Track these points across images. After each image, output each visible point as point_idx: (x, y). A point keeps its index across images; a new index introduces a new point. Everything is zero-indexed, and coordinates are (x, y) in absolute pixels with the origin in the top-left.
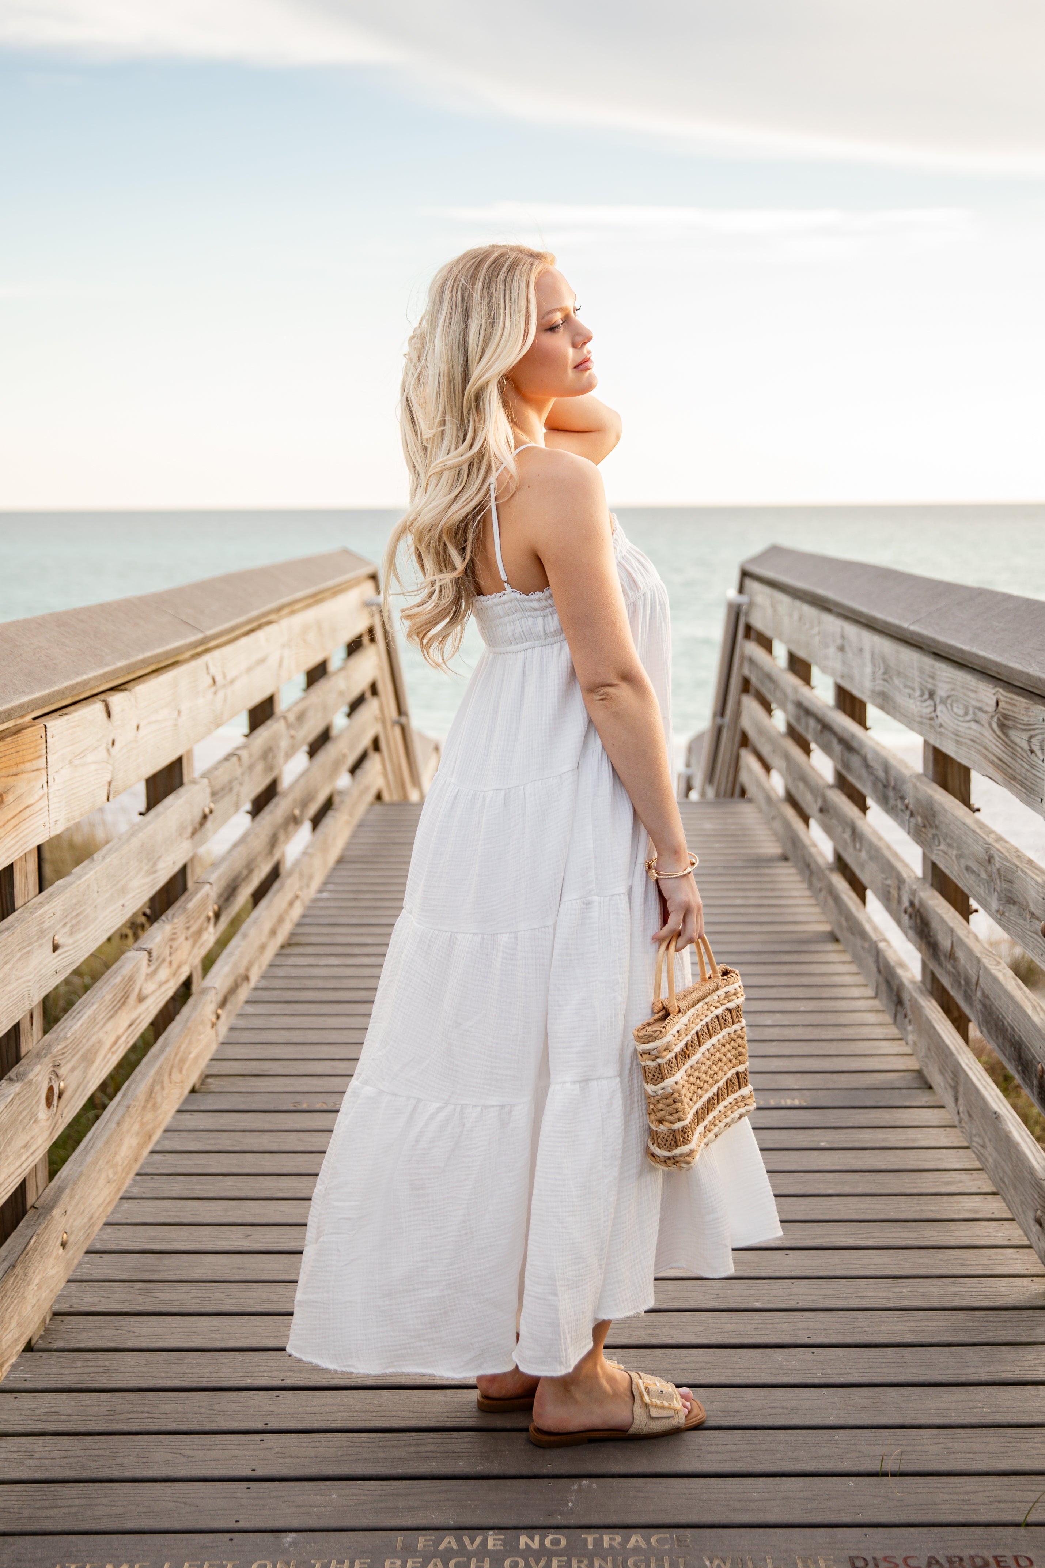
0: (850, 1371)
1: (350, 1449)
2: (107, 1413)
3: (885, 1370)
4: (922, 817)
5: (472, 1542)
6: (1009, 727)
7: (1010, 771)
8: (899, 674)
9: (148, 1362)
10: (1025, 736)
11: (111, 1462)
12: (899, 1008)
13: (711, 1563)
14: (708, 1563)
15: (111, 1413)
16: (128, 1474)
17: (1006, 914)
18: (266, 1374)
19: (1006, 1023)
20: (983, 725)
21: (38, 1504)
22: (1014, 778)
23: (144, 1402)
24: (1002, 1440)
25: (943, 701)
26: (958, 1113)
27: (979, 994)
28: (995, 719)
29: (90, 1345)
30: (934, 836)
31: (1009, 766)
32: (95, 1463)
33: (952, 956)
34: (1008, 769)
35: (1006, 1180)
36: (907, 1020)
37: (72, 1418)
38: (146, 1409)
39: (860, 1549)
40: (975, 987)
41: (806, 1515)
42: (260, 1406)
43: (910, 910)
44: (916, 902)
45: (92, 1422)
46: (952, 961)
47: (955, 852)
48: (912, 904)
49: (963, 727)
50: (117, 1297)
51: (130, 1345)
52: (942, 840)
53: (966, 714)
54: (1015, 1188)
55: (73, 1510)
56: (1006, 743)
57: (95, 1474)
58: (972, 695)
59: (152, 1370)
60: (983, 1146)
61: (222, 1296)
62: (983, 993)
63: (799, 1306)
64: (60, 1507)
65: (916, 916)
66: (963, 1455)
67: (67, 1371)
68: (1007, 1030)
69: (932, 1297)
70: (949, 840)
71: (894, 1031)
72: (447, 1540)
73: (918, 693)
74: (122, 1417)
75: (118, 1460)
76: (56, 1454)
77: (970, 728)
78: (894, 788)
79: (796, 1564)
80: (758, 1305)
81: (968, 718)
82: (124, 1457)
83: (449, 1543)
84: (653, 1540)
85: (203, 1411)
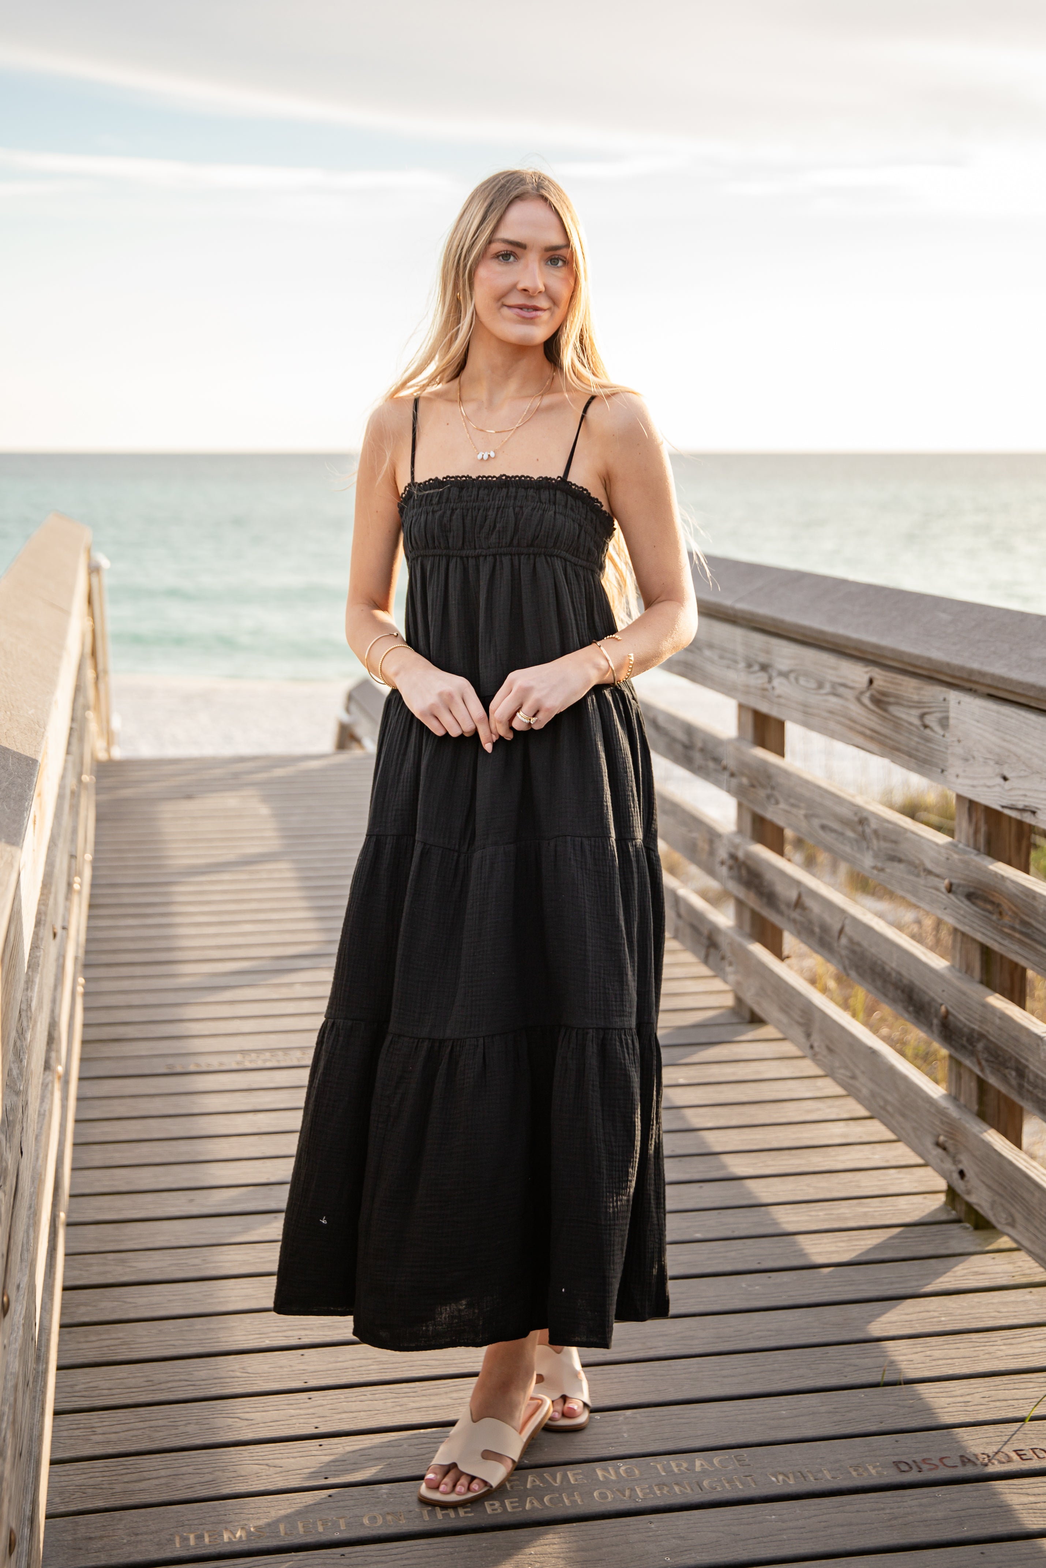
0: (811, 1292)
1: (397, 1400)
2: (147, 1384)
3: (839, 1289)
4: (748, 777)
5: (555, 1480)
6: (889, 703)
7: (891, 743)
8: (711, 646)
9: (160, 1331)
10: (916, 712)
11: (174, 1432)
12: (712, 951)
13: (777, 1479)
14: (774, 1479)
15: (150, 1383)
16: (198, 1442)
17: (888, 870)
18: (280, 1334)
19: (888, 968)
20: (846, 699)
21: (126, 1478)
22: (898, 750)
23: (176, 1370)
24: (971, 1345)
25: (784, 675)
26: (812, 1047)
27: (844, 941)
28: (868, 694)
29: (95, 1318)
30: (769, 797)
31: (890, 738)
32: (161, 1434)
33: (798, 904)
34: (888, 741)
35: (889, 1108)
36: (726, 963)
37: (114, 1392)
38: (182, 1377)
39: (897, 1455)
40: (836, 934)
41: (837, 1427)
42: (291, 1366)
43: (730, 862)
44: (741, 855)
45: (136, 1394)
46: (798, 911)
47: (802, 812)
48: (733, 857)
49: (814, 699)
50: (95, 1269)
51: (132, 1315)
52: (781, 800)
53: (820, 686)
54: (903, 1115)
55: (163, 1481)
56: (884, 717)
57: (166, 1444)
58: (831, 672)
59: (167, 1339)
60: (854, 1077)
61: (197, 1261)
62: (851, 940)
63: (736, 1234)
64: (149, 1479)
65: (739, 868)
66: (944, 1362)
67: (85, 1346)
68: (889, 974)
69: (846, 1219)
70: (792, 801)
71: (704, 970)
72: (530, 1479)
73: (742, 665)
74: (163, 1386)
75: (182, 1429)
76: (117, 1428)
77: (826, 701)
78: (702, 750)
79: (850, 1473)
80: (699, 1236)
81: (823, 691)
82: (186, 1425)
83: (534, 1481)
84: (716, 1461)
85: (239, 1374)
